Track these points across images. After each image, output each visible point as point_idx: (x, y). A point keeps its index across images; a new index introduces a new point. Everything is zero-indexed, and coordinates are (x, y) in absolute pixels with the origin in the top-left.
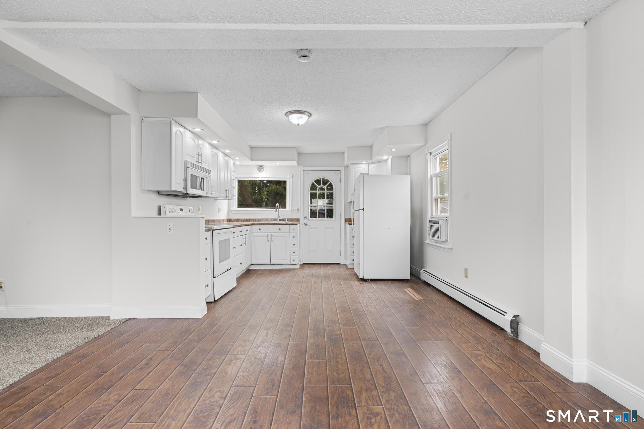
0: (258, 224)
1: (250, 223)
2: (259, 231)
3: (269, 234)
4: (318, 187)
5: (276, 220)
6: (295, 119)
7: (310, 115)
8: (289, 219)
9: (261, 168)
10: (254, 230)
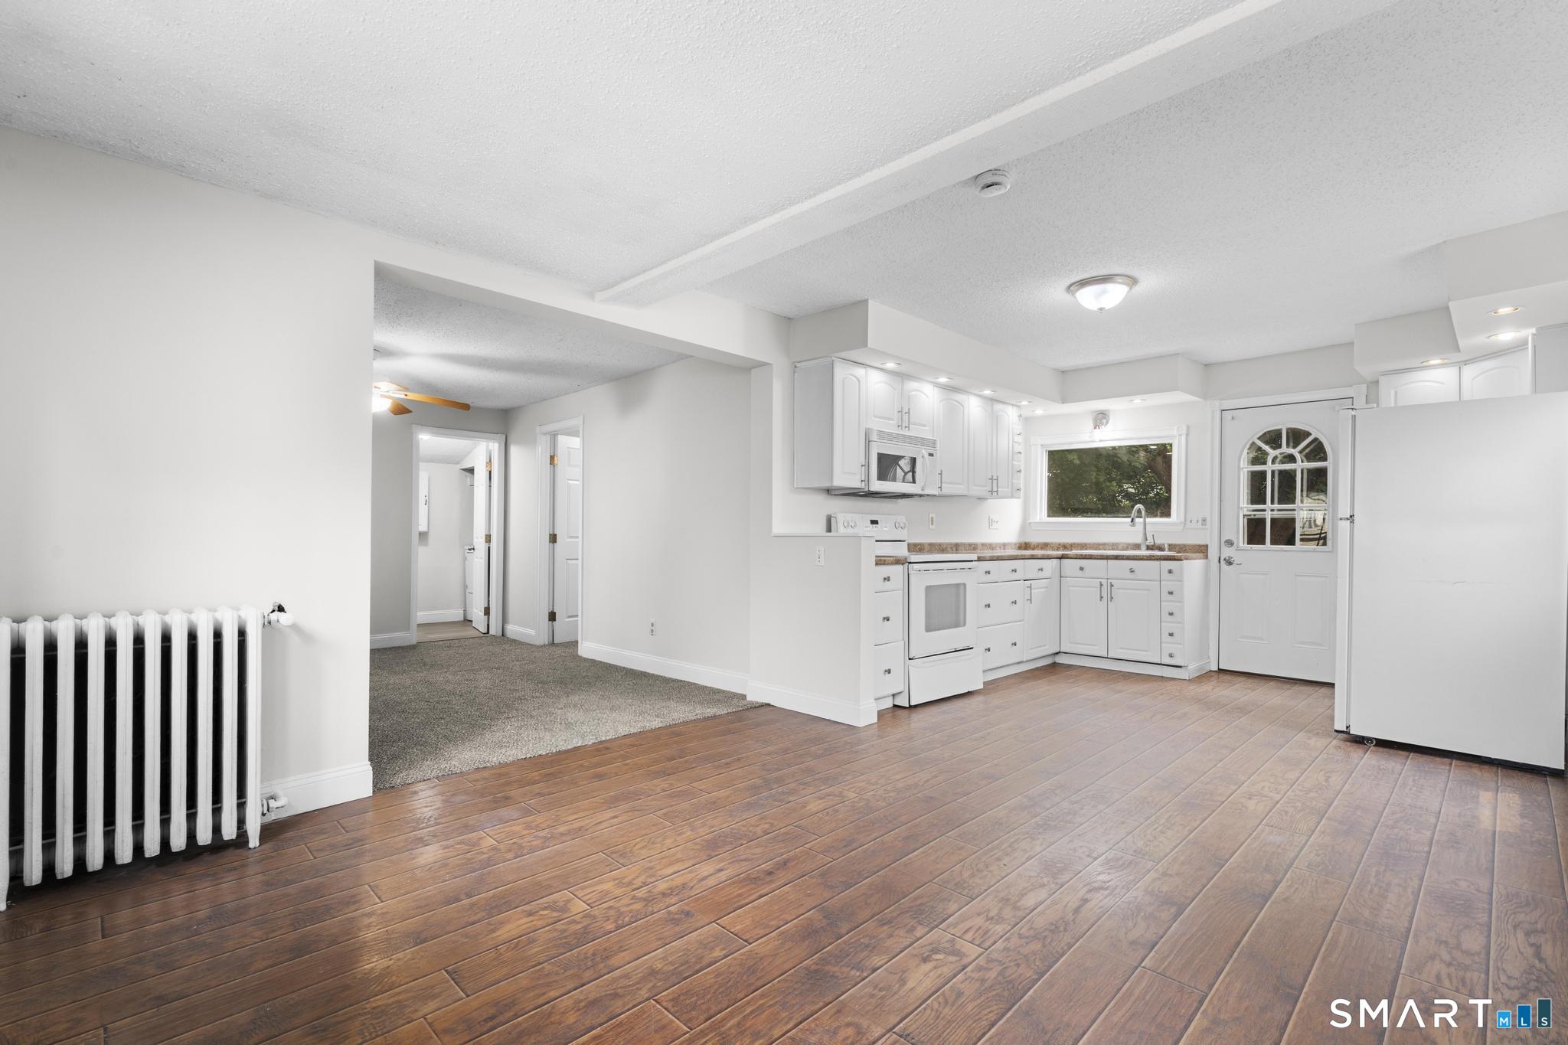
0: (1077, 555)
1: (1060, 553)
2: (1080, 573)
3: (1104, 582)
4: (1272, 453)
5: (1137, 547)
6: (1089, 298)
7: (1133, 281)
8: (1176, 545)
9: (1101, 418)
10: (1066, 572)
